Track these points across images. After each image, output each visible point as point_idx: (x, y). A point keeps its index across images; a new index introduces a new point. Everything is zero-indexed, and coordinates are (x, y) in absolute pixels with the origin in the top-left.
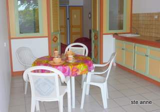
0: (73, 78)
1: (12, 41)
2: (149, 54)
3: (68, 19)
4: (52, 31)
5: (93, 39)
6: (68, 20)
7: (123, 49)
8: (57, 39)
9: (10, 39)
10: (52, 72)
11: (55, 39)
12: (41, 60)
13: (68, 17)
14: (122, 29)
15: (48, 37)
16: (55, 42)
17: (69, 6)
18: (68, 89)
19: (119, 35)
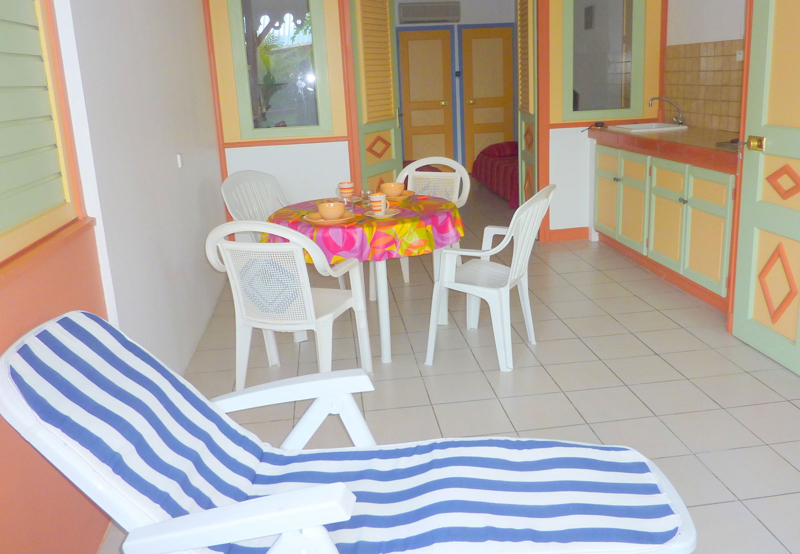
0: (381, 268)
1: (228, 151)
2: (690, 195)
3: (458, 74)
4: (365, 120)
5: (522, 146)
6: (457, 80)
7: (616, 179)
8: (388, 145)
9: (223, 146)
10: (286, 240)
11: (380, 147)
12: (290, 211)
13: (457, 69)
14: (627, 105)
15: (351, 138)
16: (379, 155)
17: (461, 27)
18: (357, 301)
19: (610, 128)
